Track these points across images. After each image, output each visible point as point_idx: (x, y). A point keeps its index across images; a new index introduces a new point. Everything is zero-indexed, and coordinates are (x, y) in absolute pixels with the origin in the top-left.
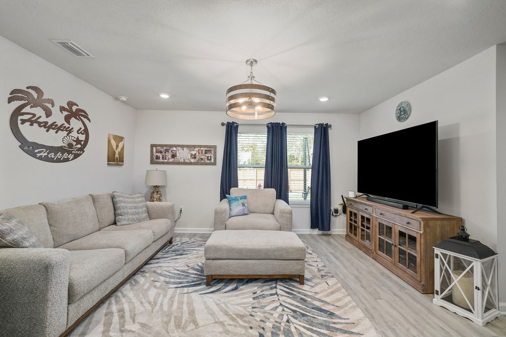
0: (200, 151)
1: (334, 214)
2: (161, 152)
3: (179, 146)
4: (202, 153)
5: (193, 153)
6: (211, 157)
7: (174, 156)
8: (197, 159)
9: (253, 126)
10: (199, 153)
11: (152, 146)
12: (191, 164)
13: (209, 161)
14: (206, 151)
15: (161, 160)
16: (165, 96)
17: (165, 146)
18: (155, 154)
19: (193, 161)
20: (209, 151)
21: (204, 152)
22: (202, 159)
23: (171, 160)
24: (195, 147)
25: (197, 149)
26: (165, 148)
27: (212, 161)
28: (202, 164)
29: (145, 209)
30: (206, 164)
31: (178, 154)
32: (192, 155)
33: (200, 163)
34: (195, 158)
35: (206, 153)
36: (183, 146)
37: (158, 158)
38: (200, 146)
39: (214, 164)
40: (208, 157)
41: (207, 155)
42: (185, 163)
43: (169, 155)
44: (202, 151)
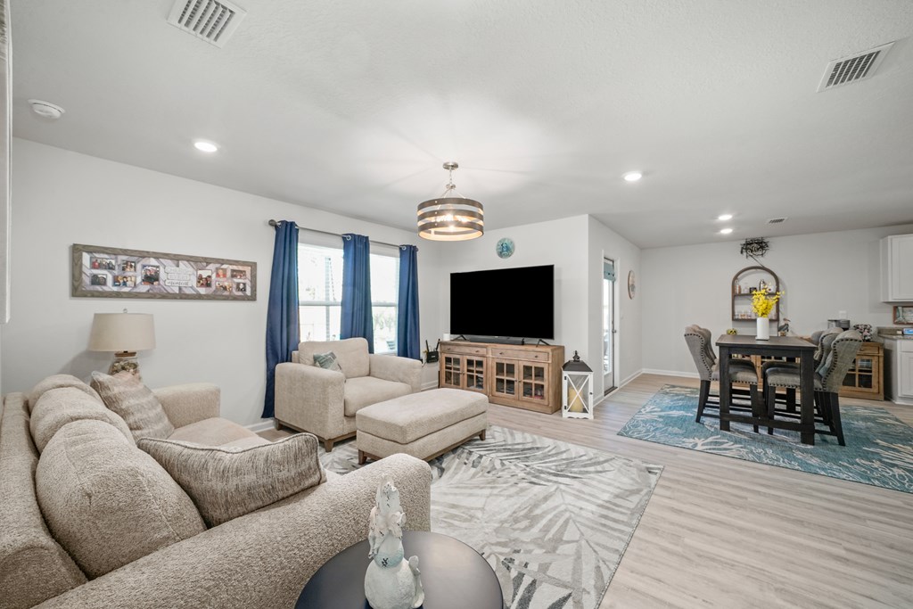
0: (221, 272)
2: (110, 267)
3: (166, 256)
4: (225, 275)
5: (205, 274)
6: (244, 284)
7: (151, 279)
8: (213, 288)
9: (322, 235)
10: (218, 275)
11: (77, 250)
12: (199, 297)
13: (240, 293)
14: (233, 271)
15: (110, 287)
16: (206, 147)
17: (125, 252)
18: (88, 271)
19: (203, 291)
20: (241, 272)
21: (229, 274)
22: (225, 288)
23: (144, 288)
24: (208, 261)
25: (213, 267)
26: (122, 258)
27: (248, 292)
28: (226, 298)
30: (235, 298)
31: (162, 276)
32: (200, 278)
33: (221, 295)
34: (208, 285)
35: (233, 276)
36: (177, 259)
37: (96, 280)
38: (222, 262)
39: (253, 298)
40: (238, 284)
41: (236, 280)
42: (182, 296)
43: (137, 276)
44: (225, 270)
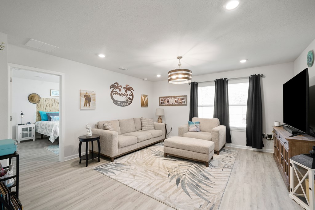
0: (179, 99)
1: (268, 138)
2: (163, 100)
3: (170, 97)
4: (180, 100)
5: (176, 100)
6: (184, 101)
7: (168, 102)
8: (178, 103)
9: (206, 83)
10: (179, 100)
11: (160, 98)
12: (175, 105)
13: (183, 104)
14: (182, 98)
15: (163, 104)
16: (159, 76)
17: (164, 97)
18: (161, 101)
19: (176, 104)
20: (184, 98)
21: (181, 99)
22: (180, 103)
23: (167, 104)
24: (177, 97)
25: (178, 98)
26: (164, 98)
27: (185, 104)
28: (180, 105)
29: (153, 125)
30: (182, 105)
31: (170, 101)
32: (176, 101)
34: (177, 102)
35: (182, 100)
36: (171, 97)
37: (162, 103)
38: (179, 96)
39: (186, 105)
40: (183, 101)
41: (182, 101)
42: (173, 105)
43: (166, 101)
44: (180, 98)
